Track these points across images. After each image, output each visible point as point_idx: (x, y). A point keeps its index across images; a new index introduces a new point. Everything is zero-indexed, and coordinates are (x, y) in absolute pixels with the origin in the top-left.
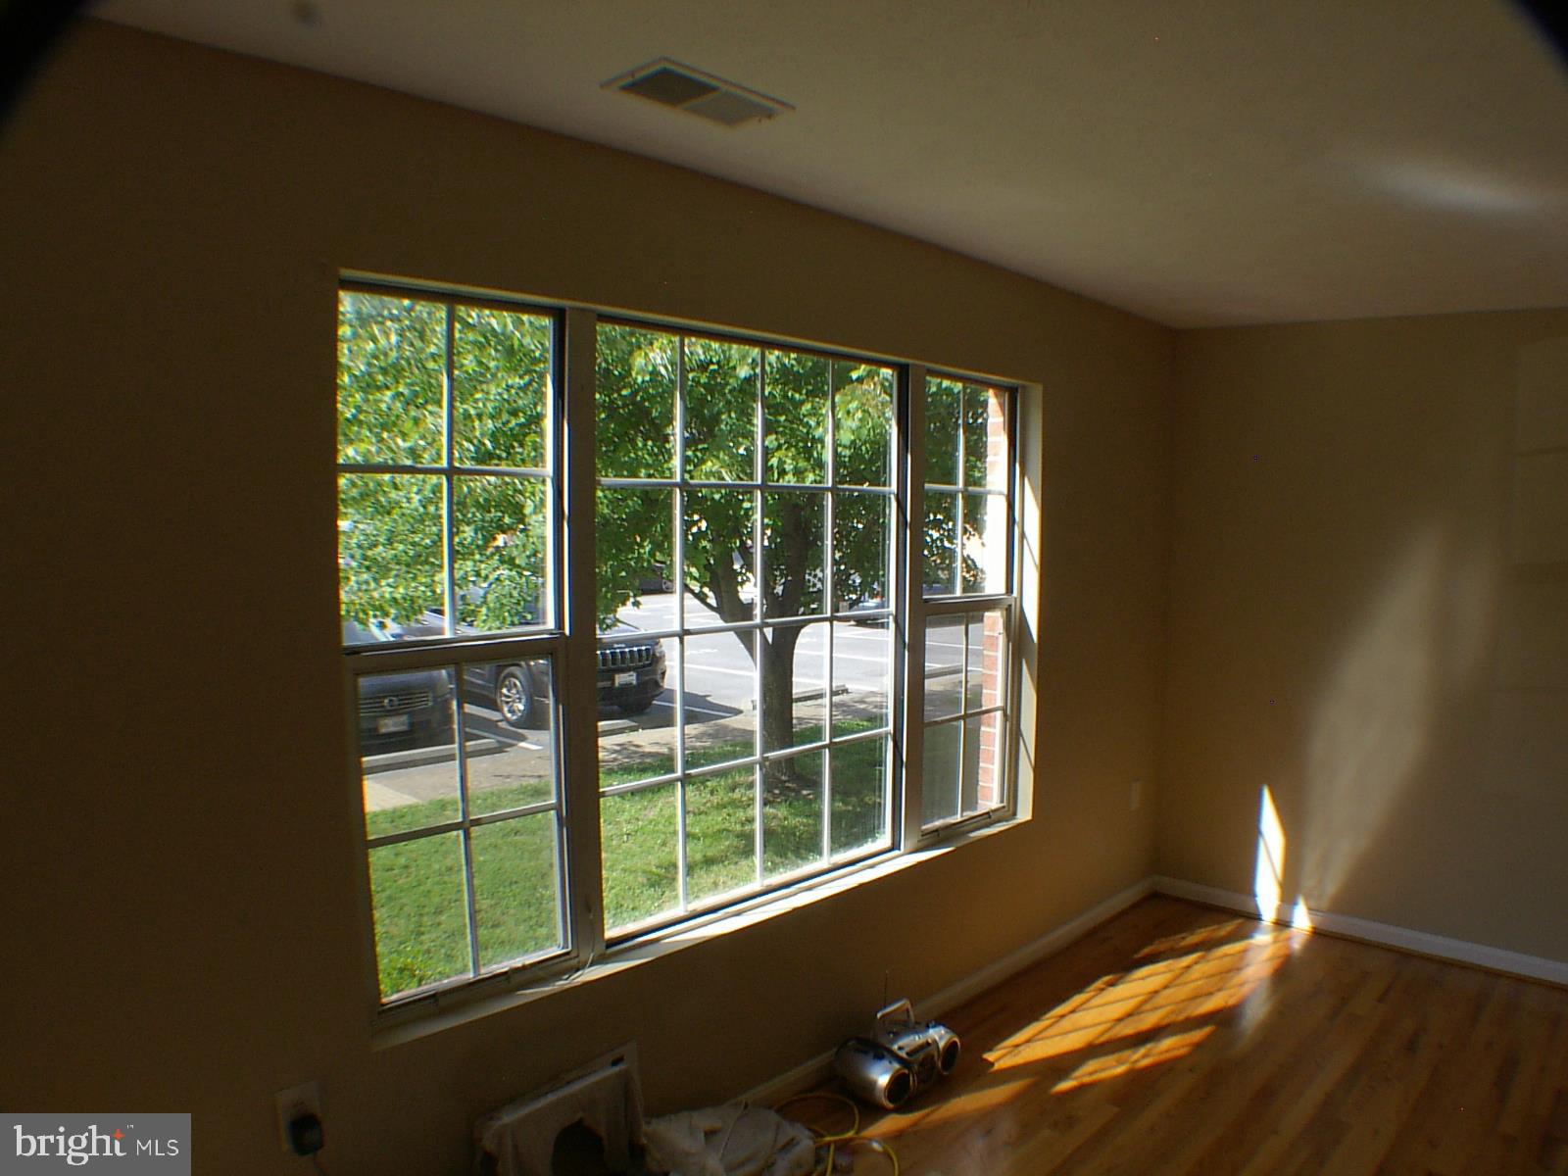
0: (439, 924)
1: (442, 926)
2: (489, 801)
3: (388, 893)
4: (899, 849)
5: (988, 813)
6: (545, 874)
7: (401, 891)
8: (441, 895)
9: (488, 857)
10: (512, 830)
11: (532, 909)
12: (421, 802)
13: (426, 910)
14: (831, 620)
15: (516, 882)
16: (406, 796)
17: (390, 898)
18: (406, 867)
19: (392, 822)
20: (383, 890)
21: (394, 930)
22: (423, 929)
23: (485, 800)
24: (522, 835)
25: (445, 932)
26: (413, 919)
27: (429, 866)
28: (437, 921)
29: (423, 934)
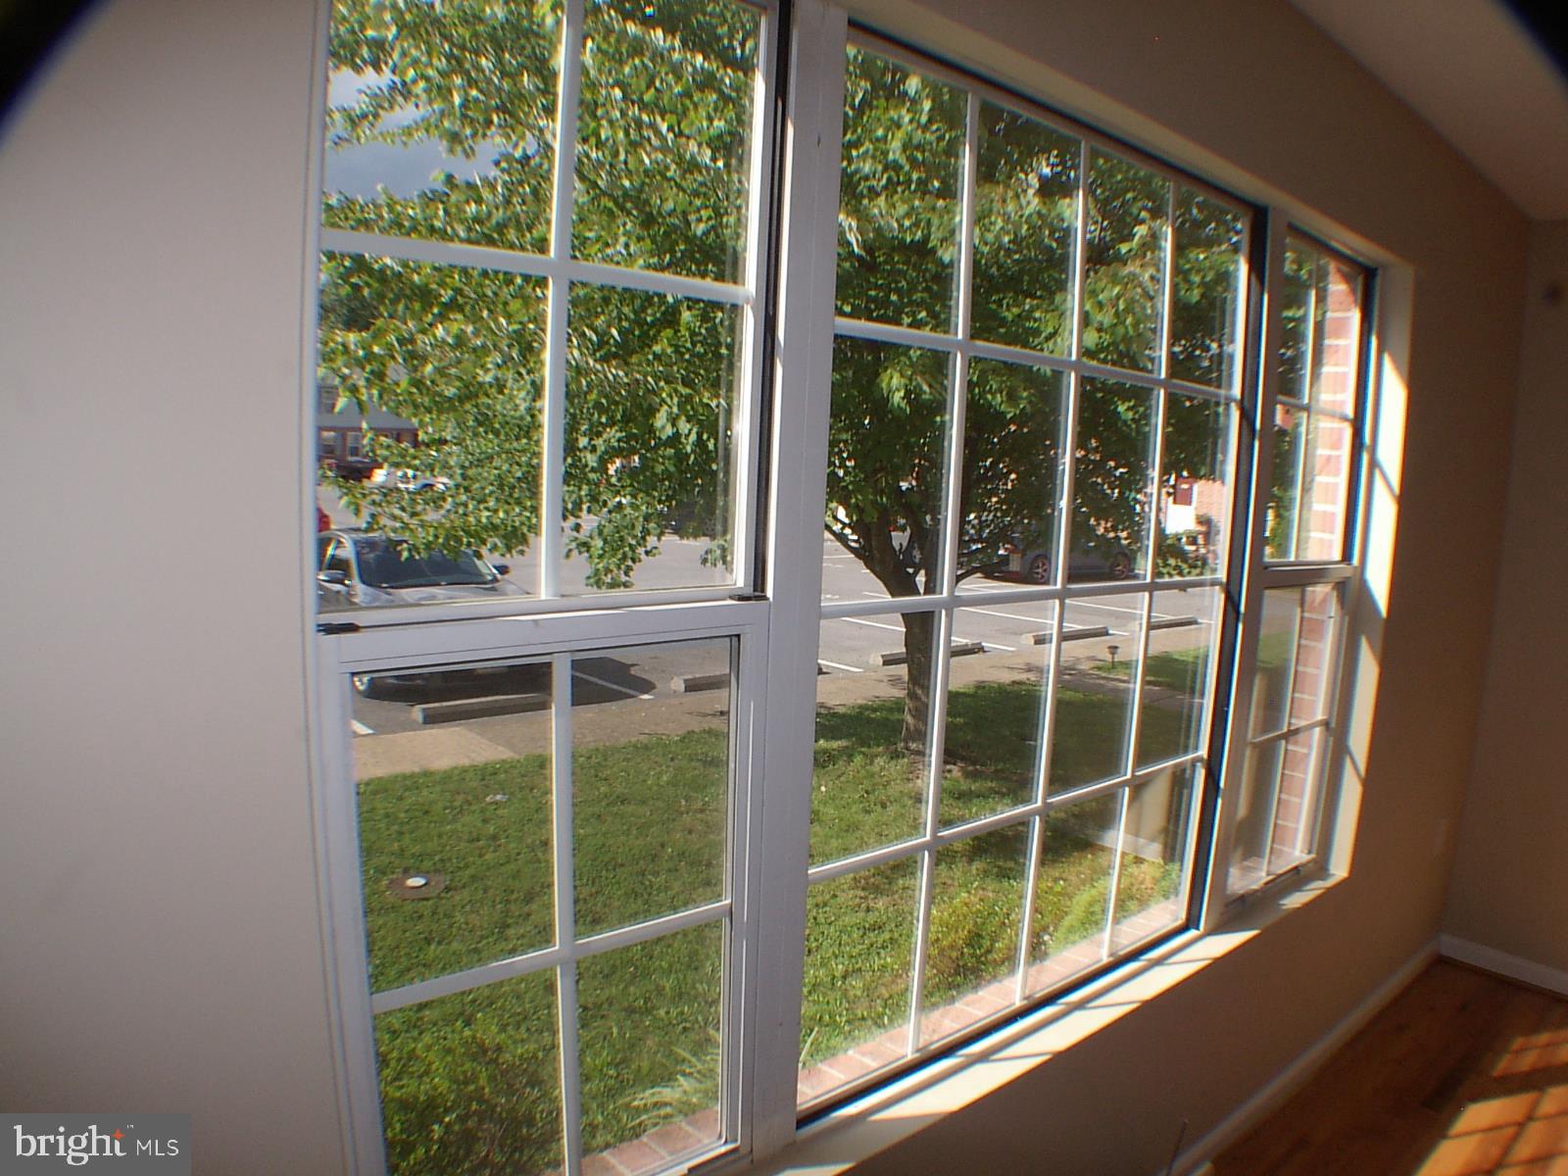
0: (529, 915)
1: (533, 917)
2: (594, 760)
3: (471, 871)
4: (1197, 928)
5: (1296, 868)
6: (656, 855)
7: (488, 869)
8: (534, 877)
9: (589, 830)
10: (618, 797)
11: (639, 901)
12: (517, 757)
13: (514, 896)
14: (1151, 588)
15: (622, 865)
16: (500, 748)
17: (474, 878)
18: (494, 837)
19: (483, 779)
20: (467, 866)
21: (474, 919)
22: (510, 921)
23: (590, 758)
24: (629, 803)
25: (536, 927)
26: (499, 906)
27: (521, 839)
28: (526, 909)
29: (508, 926)
